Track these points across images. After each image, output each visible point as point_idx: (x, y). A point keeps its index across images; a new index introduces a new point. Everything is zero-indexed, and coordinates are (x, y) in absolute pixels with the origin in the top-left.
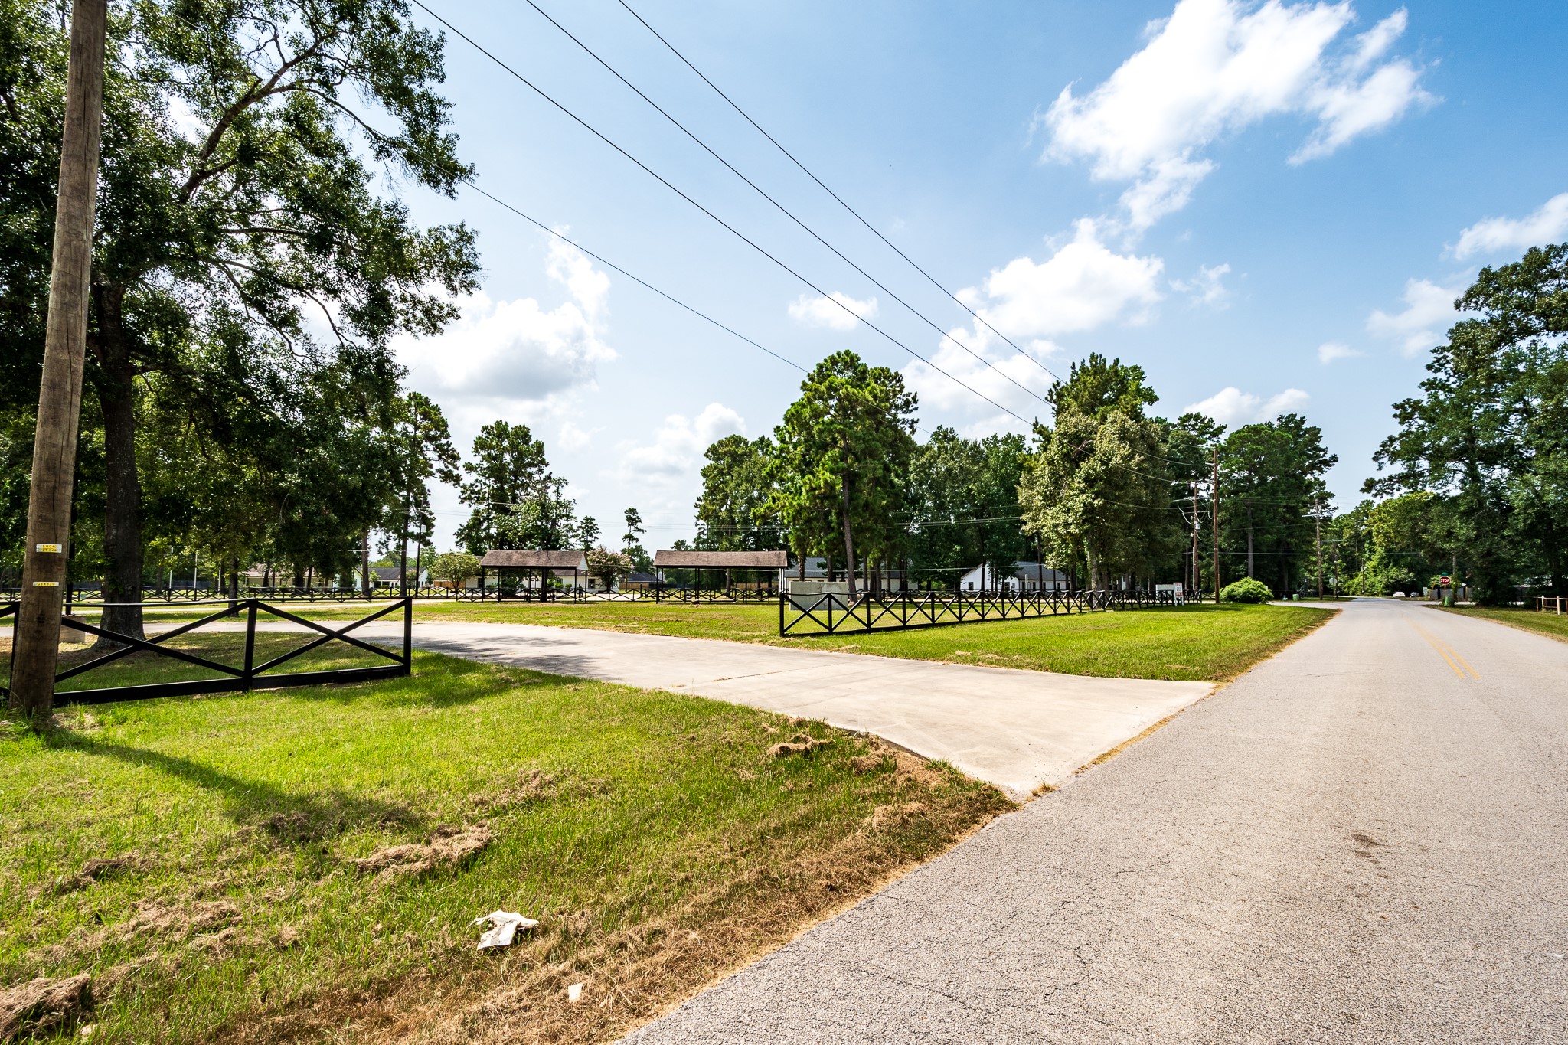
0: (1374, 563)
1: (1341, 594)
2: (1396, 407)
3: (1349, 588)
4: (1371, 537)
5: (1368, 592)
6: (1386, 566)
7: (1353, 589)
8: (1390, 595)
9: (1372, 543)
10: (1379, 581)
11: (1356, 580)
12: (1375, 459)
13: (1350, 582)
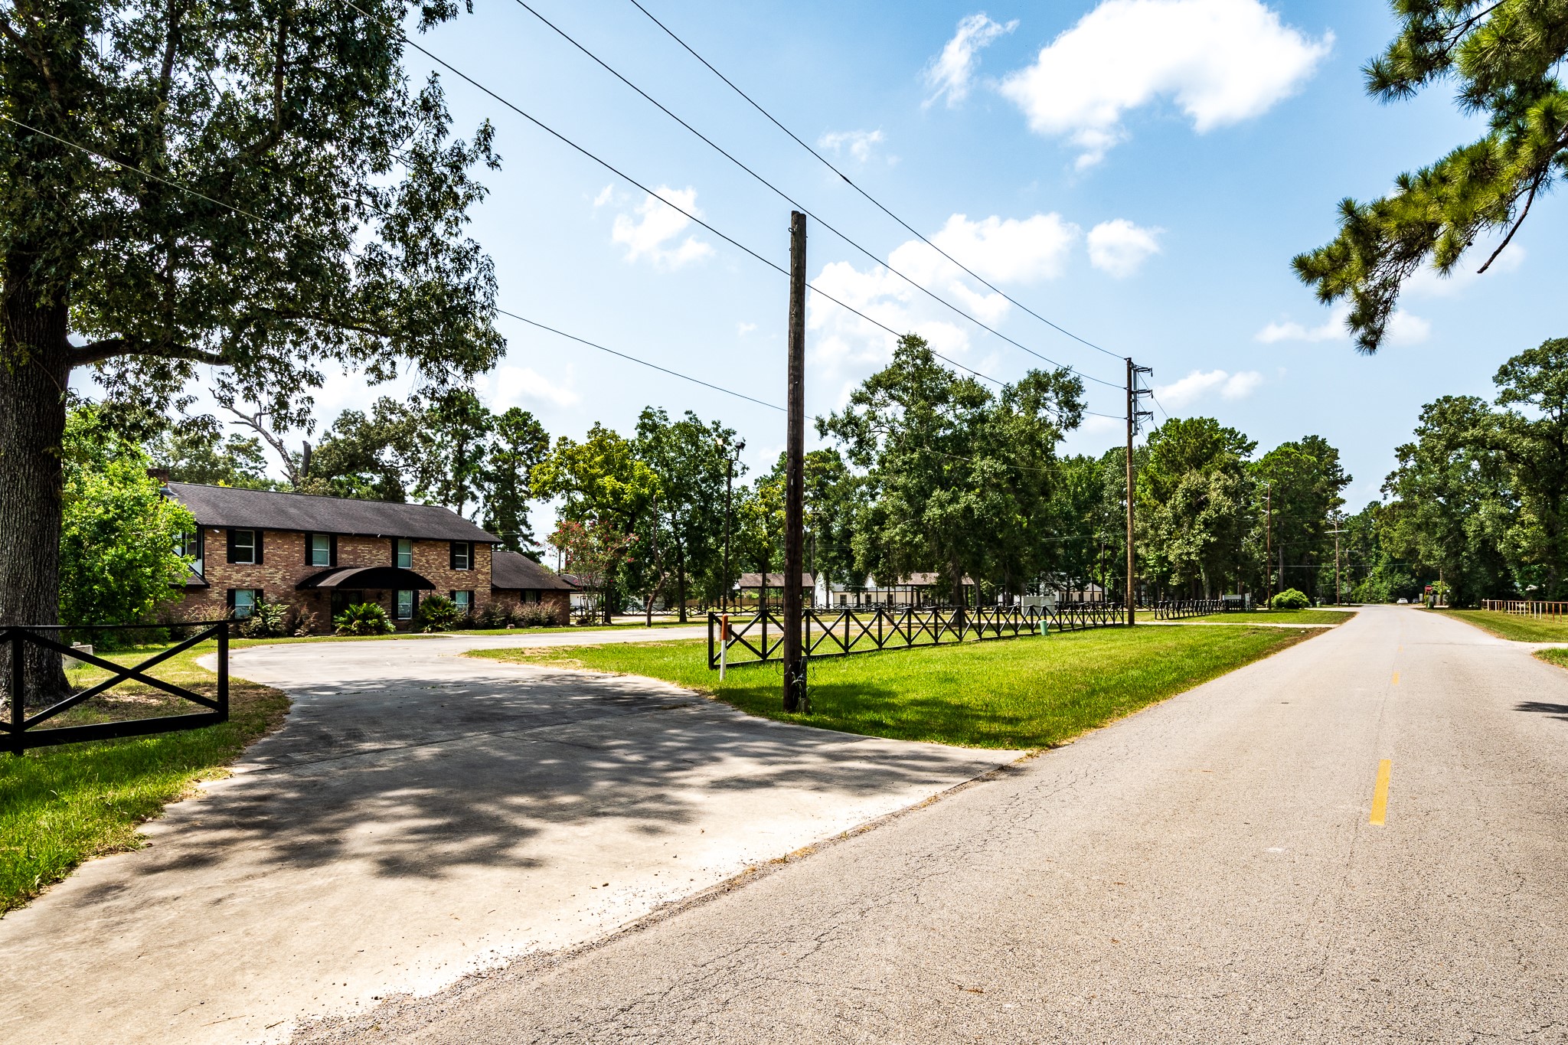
0: (1380, 569)
1: (1349, 600)
2: (1397, 450)
3: (1357, 594)
4: (1378, 541)
5: (1374, 599)
6: (1392, 571)
7: (1360, 597)
8: (1394, 602)
9: (1379, 548)
10: (1384, 587)
11: (1363, 587)
12: (1382, 491)
13: (1357, 589)
